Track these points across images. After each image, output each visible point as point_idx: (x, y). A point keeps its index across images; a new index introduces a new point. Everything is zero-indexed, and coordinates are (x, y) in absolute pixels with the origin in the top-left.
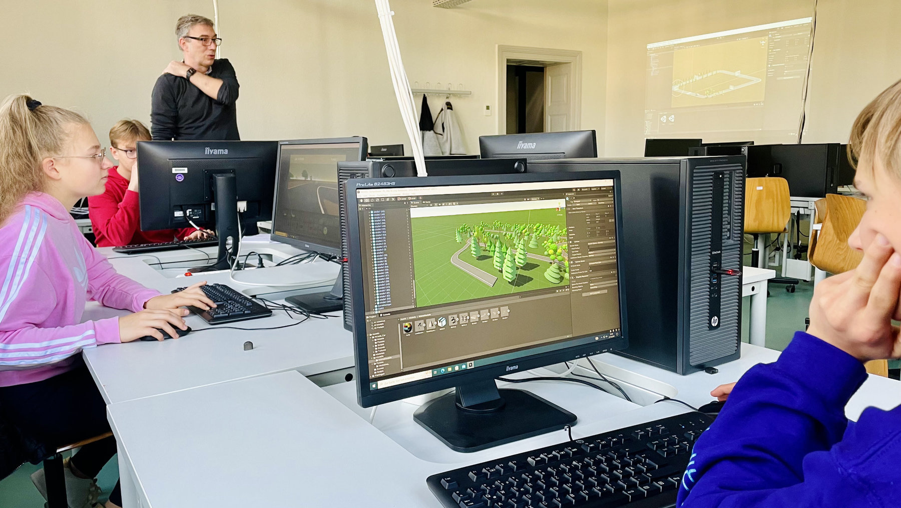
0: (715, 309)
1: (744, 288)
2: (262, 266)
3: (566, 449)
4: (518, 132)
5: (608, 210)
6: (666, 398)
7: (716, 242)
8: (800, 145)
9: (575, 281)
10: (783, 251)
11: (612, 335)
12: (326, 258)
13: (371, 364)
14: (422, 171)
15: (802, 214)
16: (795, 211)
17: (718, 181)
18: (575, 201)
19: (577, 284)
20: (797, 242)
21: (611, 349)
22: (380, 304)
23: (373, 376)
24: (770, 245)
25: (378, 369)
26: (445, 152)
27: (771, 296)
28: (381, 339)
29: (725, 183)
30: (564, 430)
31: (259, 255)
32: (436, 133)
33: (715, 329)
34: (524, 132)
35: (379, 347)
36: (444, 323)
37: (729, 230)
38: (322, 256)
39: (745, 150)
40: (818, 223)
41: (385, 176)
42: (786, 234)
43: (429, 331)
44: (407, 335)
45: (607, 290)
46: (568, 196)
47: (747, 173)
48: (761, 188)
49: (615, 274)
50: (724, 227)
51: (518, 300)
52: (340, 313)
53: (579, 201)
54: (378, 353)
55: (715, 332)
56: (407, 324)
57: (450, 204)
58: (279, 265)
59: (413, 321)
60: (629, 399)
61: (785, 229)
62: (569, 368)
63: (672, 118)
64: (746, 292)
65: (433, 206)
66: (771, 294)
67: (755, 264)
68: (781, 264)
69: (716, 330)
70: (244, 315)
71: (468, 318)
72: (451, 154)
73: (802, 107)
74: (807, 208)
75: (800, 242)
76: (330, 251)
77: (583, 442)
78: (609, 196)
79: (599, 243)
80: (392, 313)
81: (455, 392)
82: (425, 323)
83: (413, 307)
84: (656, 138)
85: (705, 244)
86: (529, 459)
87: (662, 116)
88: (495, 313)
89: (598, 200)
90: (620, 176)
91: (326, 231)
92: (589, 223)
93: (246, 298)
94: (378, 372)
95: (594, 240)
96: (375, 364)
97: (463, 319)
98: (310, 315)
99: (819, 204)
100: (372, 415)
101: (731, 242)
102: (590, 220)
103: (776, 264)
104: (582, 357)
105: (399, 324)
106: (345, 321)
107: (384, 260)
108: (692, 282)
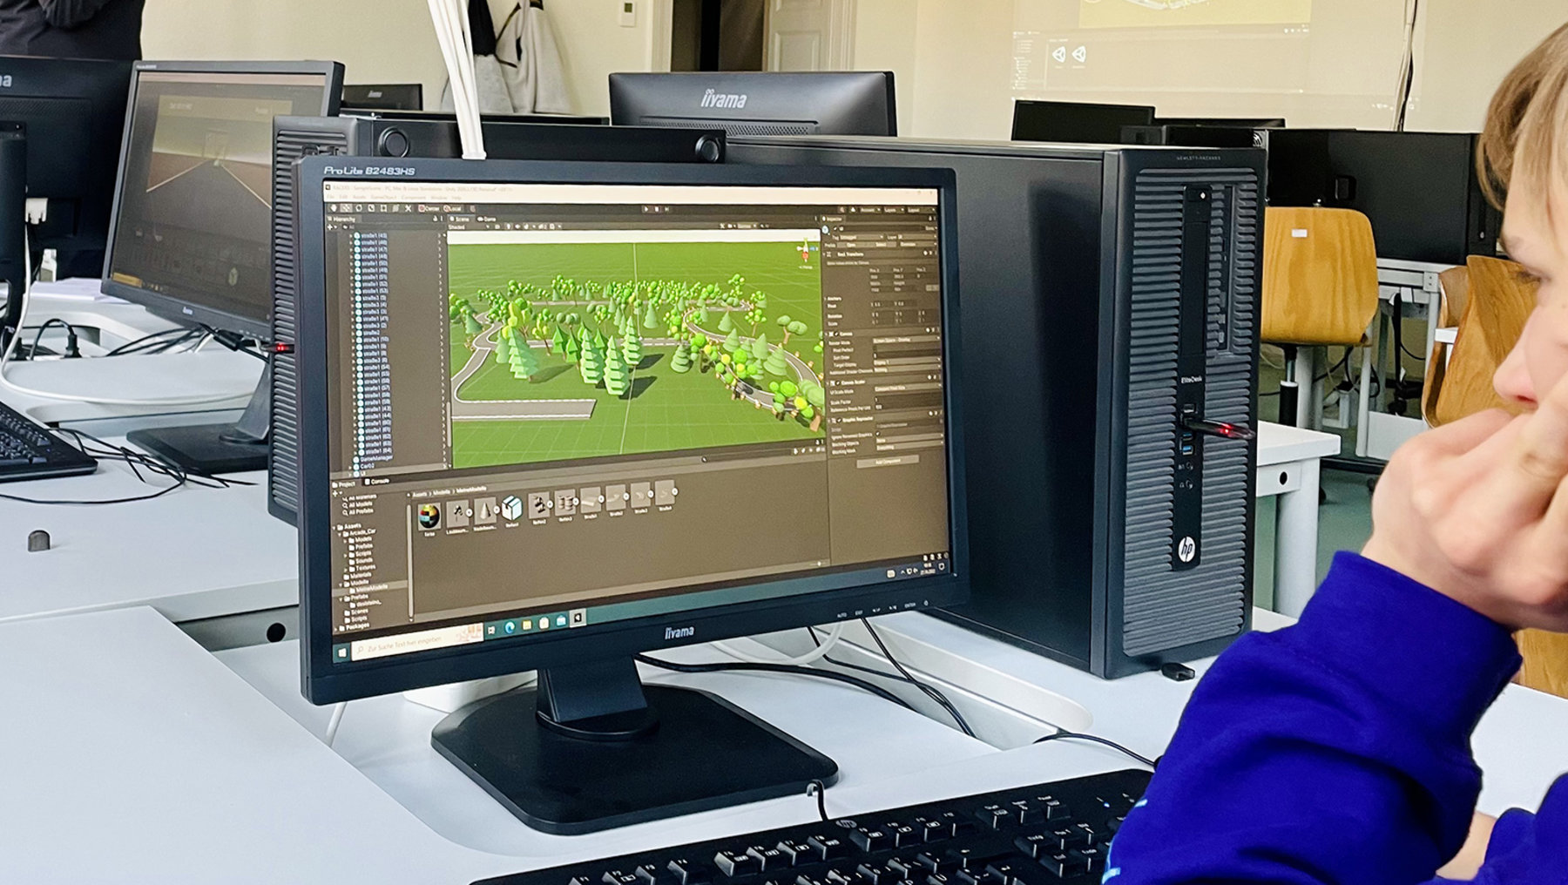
0: (1187, 518)
1: (1259, 474)
2: (76, 355)
3: (811, 839)
4: (698, 67)
5: (925, 261)
6: (1062, 734)
7: (1192, 355)
8: (1399, 135)
9: (839, 430)
10: (1358, 392)
11: (928, 569)
12: (230, 343)
13: (338, 598)
14: (473, 146)
15: (1408, 304)
16: (1389, 294)
17: (1196, 206)
18: (843, 237)
19: (844, 436)
20: (1394, 371)
21: (926, 603)
22: (365, 456)
23: (342, 629)
24: (1326, 375)
25: (353, 612)
26: (522, 107)
27: (1328, 503)
28: (366, 539)
29: (1214, 213)
30: (805, 795)
31: (70, 327)
32: (501, 62)
33: (1188, 569)
34: (716, 69)
35: (360, 558)
36: (517, 511)
37: (1224, 327)
38: (221, 337)
39: (1262, 139)
40: (1448, 326)
41: (385, 153)
42: (1368, 351)
43: (481, 529)
44: (427, 535)
45: (917, 457)
46: (826, 223)
47: (1269, 195)
48: (1303, 233)
49: (937, 419)
50: (1210, 318)
51: (698, 466)
52: (261, 477)
53: (854, 237)
54: (356, 572)
55: (1186, 576)
56: (427, 508)
57: (541, 226)
58: (114, 353)
59: (443, 500)
60: (967, 730)
61: (1364, 337)
62: (818, 645)
63: (1080, 54)
64: (1266, 485)
65: (502, 229)
66: (1329, 497)
67: (1288, 418)
68: (1353, 424)
69: (1188, 572)
70: (32, 466)
71: (576, 502)
72: (535, 112)
73: (1406, 43)
74: (1421, 288)
75: (1403, 372)
76: (241, 325)
77: (854, 825)
78: (927, 228)
79: (900, 340)
80: (394, 479)
81: (535, 684)
82: (472, 507)
83: (445, 467)
84: (1039, 99)
85: (1162, 358)
86: (720, 857)
87: (1056, 46)
88: (640, 495)
89: (900, 237)
90: (955, 183)
91: (236, 276)
92: (877, 290)
93: (35, 428)
94: (354, 619)
95: (891, 331)
96: (347, 599)
97: (563, 504)
98: (189, 476)
99: (1451, 281)
100: (332, 725)
101: (1228, 355)
102: (879, 284)
103: (1343, 423)
104: (851, 617)
105: (409, 507)
106: (272, 496)
107: (380, 350)
108: (1130, 449)
